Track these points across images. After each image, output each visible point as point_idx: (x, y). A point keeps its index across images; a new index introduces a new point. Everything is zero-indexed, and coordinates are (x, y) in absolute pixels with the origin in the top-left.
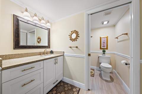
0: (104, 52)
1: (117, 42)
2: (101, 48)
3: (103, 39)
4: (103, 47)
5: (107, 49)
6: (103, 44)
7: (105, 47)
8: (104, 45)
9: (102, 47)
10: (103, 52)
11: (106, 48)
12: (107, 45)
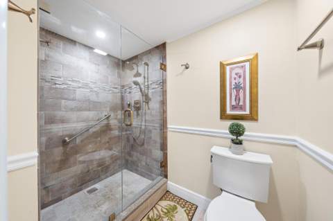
0: (237, 132)
1: (316, 71)
2: (224, 116)
3: (231, 70)
4: (233, 108)
5: (253, 117)
6: (234, 92)
7: (242, 108)
8: (237, 98)
9: (229, 112)
10: (232, 132)
11: (247, 112)
12: (251, 101)
